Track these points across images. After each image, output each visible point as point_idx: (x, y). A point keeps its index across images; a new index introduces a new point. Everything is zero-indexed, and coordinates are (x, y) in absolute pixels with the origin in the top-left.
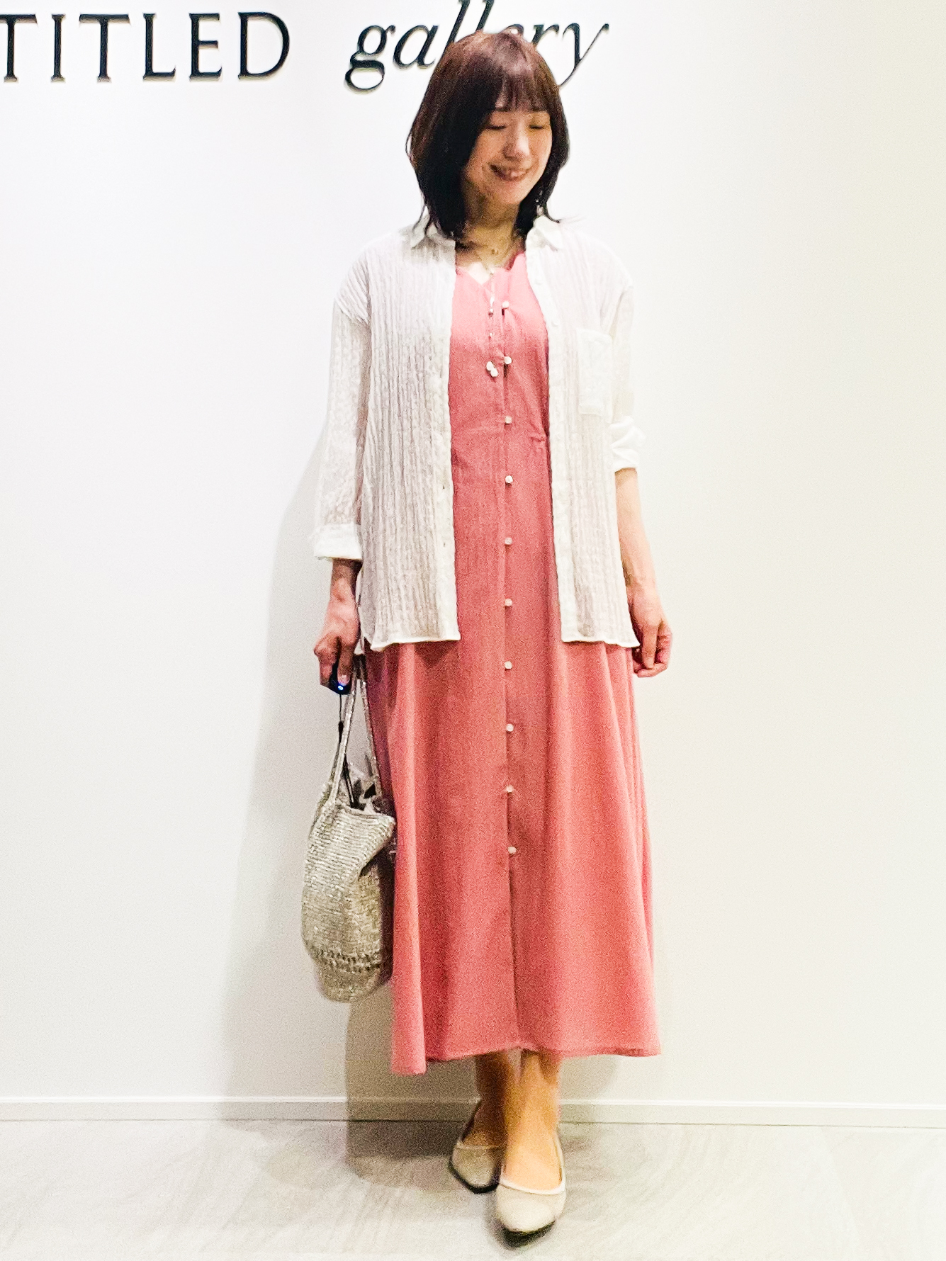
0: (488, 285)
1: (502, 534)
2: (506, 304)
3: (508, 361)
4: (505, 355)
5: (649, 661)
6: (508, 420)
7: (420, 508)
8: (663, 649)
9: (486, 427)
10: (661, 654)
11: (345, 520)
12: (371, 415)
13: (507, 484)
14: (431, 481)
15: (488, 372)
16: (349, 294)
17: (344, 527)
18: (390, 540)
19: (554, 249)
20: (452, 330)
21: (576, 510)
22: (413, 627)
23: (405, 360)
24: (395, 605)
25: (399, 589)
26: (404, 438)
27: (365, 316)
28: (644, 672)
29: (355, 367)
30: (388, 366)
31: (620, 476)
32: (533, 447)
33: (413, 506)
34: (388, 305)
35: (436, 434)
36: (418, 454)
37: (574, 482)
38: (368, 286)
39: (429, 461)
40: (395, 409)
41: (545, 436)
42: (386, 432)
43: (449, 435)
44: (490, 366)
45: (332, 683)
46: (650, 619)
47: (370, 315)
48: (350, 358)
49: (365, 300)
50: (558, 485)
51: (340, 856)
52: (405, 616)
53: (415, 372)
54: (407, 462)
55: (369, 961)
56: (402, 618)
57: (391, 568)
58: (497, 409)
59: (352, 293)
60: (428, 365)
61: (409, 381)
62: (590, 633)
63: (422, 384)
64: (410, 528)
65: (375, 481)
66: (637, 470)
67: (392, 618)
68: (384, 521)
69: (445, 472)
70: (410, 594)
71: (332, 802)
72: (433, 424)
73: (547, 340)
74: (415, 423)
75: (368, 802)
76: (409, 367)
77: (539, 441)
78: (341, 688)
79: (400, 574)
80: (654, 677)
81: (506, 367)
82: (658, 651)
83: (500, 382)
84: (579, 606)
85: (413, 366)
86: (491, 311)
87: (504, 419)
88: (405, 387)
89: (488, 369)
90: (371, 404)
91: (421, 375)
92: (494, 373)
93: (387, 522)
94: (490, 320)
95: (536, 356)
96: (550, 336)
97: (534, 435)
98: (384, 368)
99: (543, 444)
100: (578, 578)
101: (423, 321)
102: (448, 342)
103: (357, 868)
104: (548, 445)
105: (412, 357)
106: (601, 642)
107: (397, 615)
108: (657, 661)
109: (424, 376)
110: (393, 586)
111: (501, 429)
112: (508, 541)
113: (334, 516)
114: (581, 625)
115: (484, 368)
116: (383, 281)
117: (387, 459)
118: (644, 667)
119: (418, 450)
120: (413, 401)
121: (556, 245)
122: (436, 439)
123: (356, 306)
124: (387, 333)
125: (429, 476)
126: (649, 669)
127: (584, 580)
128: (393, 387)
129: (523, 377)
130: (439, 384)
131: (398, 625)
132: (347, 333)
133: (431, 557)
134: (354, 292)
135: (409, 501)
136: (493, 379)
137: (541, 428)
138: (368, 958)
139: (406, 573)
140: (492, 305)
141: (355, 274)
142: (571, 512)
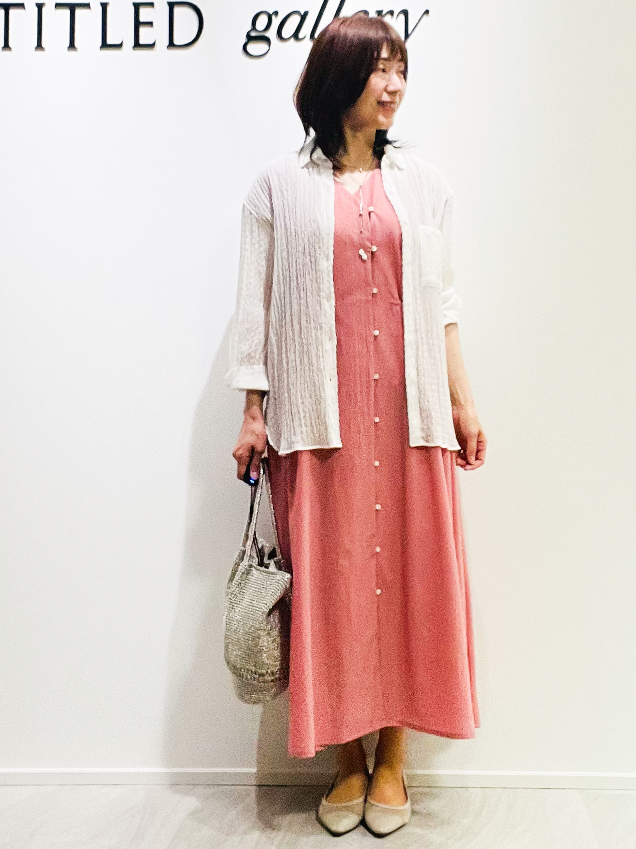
0: (357, 194)
1: (372, 371)
2: (371, 209)
3: (374, 249)
4: (372, 245)
5: (472, 459)
6: (375, 291)
7: (313, 354)
8: (482, 450)
9: (359, 296)
10: (479, 454)
11: (256, 362)
12: (275, 287)
13: (375, 336)
14: (321, 333)
15: (360, 257)
16: (256, 201)
17: (256, 367)
18: (293, 377)
19: (399, 169)
20: (335, 227)
21: (420, 354)
22: (309, 439)
23: (301, 249)
24: (296, 424)
25: (299, 412)
26: (301, 304)
27: (269, 217)
28: (468, 467)
29: (260, 253)
30: (288, 253)
31: (449, 328)
32: (391, 309)
33: (308, 352)
34: (287, 209)
35: (324, 301)
36: (311, 316)
37: (419, 334)
38: (270, 195)
39: (320, 321)
40: (294, 284)
41: (399, 302)
42: (287, 300)
43: (333, 302)
44: (362, 252)
45: (246, 478)
46: (472, 429)
47: (272, 215)
48: (257, 246)
49: (269, 205)
50: (409, 337)
51: (253, 602)
52: (304, 431)
53: (309, 257)
54: (303, 322)
55: (273, 675)
56: (302, 433)
57: (293, 398)
58: (367, 283)
59: (258, 199)
60: (318, 252)
61: (304, 265)
62: (430, 441)
63: (313, 266)
64: (307, 368)
65: (279, 335)
66: (459, 325)
67: (294, 432)
68: (287, 364)
69: (331, 328)
70: (308, 416)
71: (246, 562)
72: (322, 294)
73: (401, 235)
74: (309, 294)
75: (272, 562)
76: (304, 254)
77: (396, 305)
78: (252, 481)
79: (300, 401)
80: (475, 470)
81: (373, 253)
82: (478, 451)
83: (369, 265)
84: (423, 421)
85: (307, 253)
86: (361, 213)
87: (371, 290)
88: (301, 268)
89: (360, 254)
90: (275, 280)
91: (313, 260)
92: (365, 257)
93: (290, 364)
94: (360, 219)
95: (393, 245)
96: (403, 231)
97: (393, 301)
98: (285, 254)
99: (398, 308)
100: (422, 401)
101: (314, 221)
102: (333, 236)
103: (265, 610)
104: (402, 308)
105: (306, 247)
106: (438, 447)
107: (298, 431)
108: (477, 459)
109: (315, 260)
110: (295, 410)
111: (370, 297)
112: (377, 376)
113: (249, 359)
114: (424, 435)
115: (357, 254)
116: (281, 191)
117: (288, 319)
118: (468, 463)
119: (311, 313)
120: (308, 278)
121: (401, 166)
122: (324, 305)
123: (262, 210)
124: (287, 230)
125: (319, 332)
126: (472, 465)
127: (426, 403)
128: (292, 267)
129: (384, 261)
130: (326, 265)
131: (299, 438)
132: (255, 228)
133: (321, 389)
134: (260, 199)
135: (305, 349)
136: (364, 261)
137: (397, 296)
138: (273, 674)
139: (304, 400)
140: (361, 209)
141: (260, 186)
142: (417, 355)
